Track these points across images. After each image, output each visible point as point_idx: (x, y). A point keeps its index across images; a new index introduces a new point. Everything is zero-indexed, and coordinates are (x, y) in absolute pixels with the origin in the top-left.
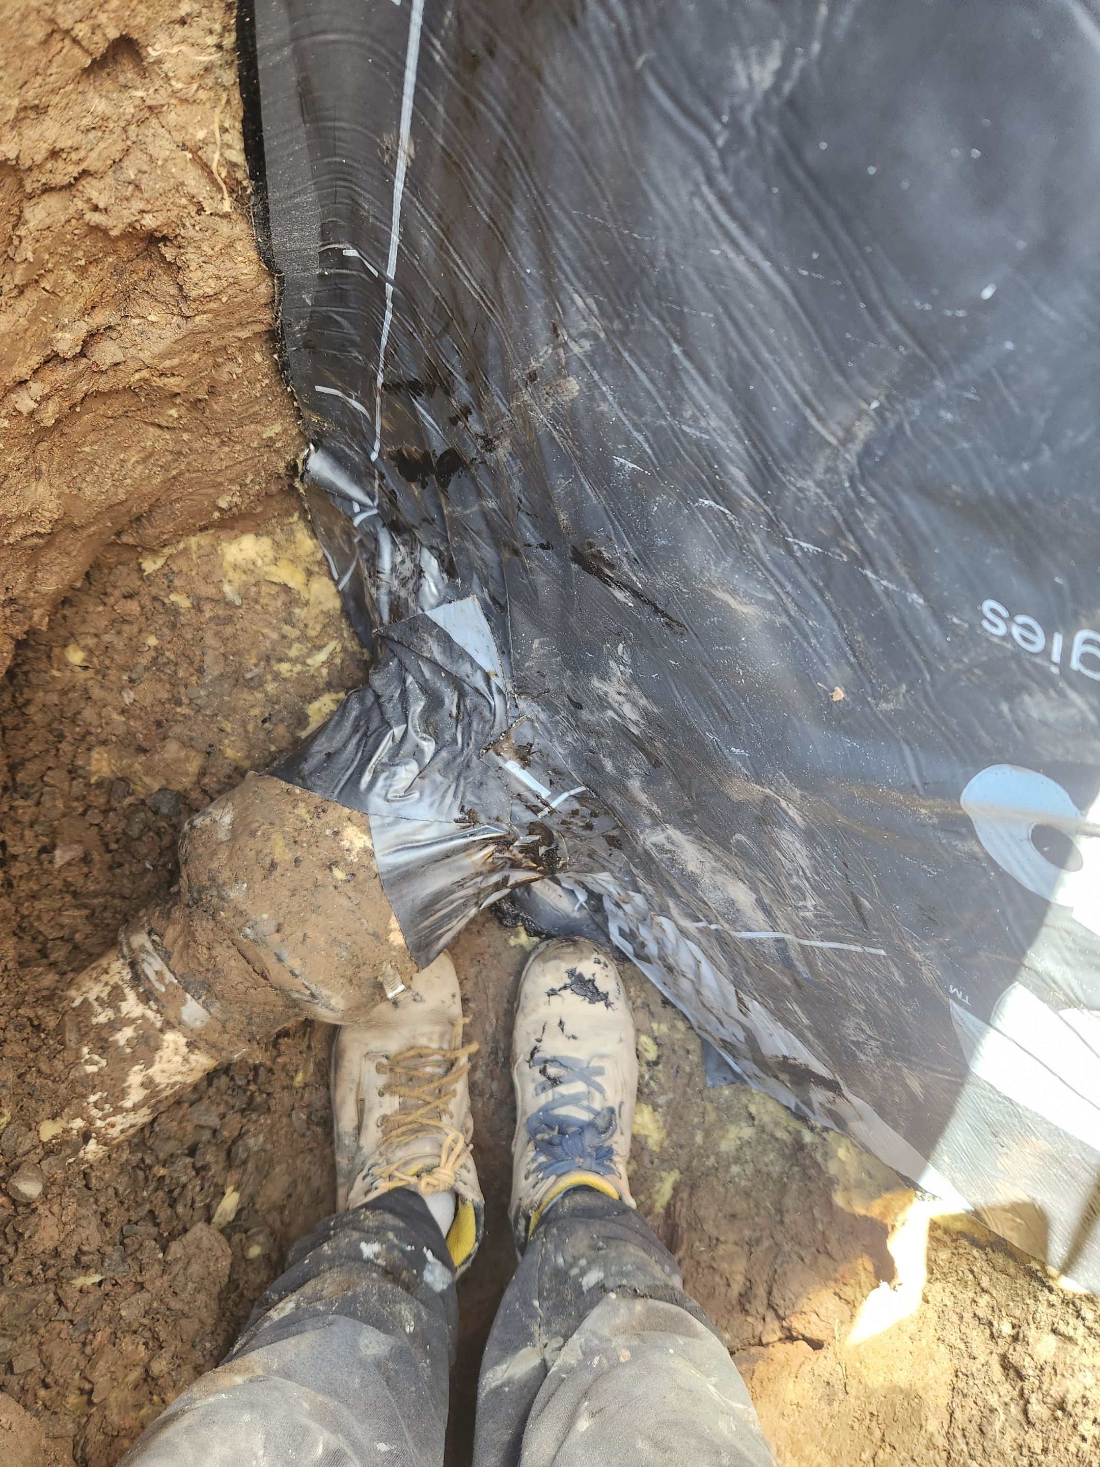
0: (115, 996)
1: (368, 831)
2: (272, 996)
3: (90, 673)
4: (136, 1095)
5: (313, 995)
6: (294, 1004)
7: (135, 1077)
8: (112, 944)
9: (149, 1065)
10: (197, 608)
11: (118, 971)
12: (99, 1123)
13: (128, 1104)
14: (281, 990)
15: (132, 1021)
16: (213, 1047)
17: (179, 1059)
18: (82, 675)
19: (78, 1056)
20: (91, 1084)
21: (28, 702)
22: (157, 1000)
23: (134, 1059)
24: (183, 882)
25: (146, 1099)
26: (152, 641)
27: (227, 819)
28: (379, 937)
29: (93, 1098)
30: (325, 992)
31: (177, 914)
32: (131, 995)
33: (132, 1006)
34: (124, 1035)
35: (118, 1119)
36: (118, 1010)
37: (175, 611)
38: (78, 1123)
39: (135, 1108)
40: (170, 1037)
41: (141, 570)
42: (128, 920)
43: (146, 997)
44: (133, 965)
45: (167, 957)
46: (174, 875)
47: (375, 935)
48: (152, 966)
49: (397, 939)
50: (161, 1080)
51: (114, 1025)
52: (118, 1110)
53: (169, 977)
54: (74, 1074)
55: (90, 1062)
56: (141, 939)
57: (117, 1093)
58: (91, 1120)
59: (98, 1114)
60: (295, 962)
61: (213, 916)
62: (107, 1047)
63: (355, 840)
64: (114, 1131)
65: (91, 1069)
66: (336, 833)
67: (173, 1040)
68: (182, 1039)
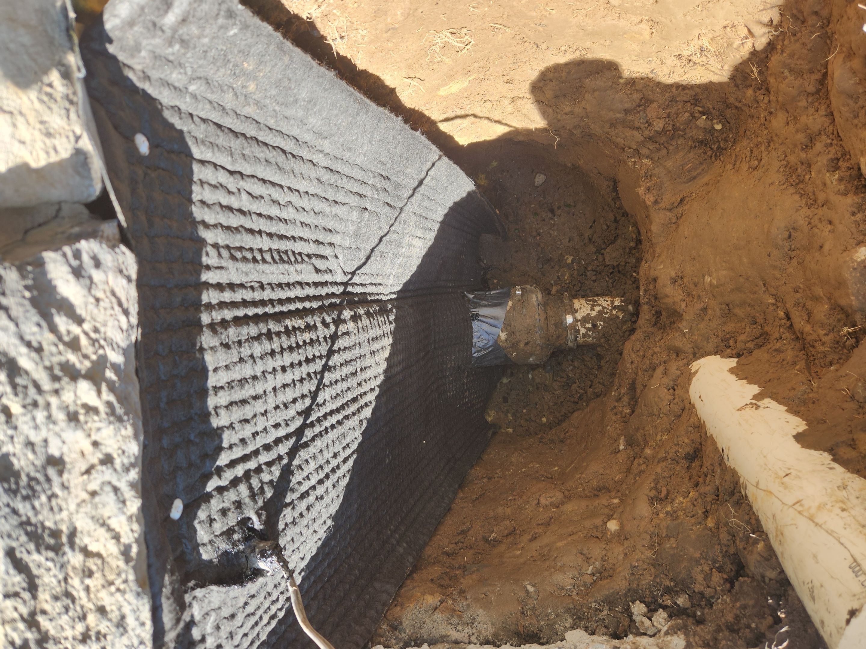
0: (584, 335)
1: (499, 336)
2: (548, 312)
3: (545, 413)
4: (597, 308)
5: (539, 305)
6: (545, 305)
7: (594, 314)
8: (579, 346)
9: (589, 314)
10: (508, 411)
11: (580, 340)
12: (610, 308)
13: (601, 308)
14: (545, 310)
15: (585, 328)
16: (572, 306)
17: (581, 310)
18: (546, 414)
19: (602, 329)
20: (604, 320)
21: (562, 416)
22: (575, 329)
23: (591, 318)
24: (551, 351)
25: (596, 306)
26: (525, 411)
27: (531, 359)
28: (513, 308)
29: (606, 316)
30: (535, 303)
31: (558, 345)
32: (581, 333)
33: (583, 331)
34: (589, 326)
35: (606, 306)
36: (586, 332)
37: (514, 415)
38: (614, 312)
39: (600, 305)
40: (579, 317)
41: (514, 431)
42: (571, 349)
43: (579, 331)
44: (576, 340)
45: (567, 337)
46: (554, 353)
47: (514, 310)
48: (571, 337)
49: (510, 303)
50: (589, 308)
51: (588, 329)
52: (604, 308)
53: (569, 332)
54: (606, 325)
55: (601, 325)
56: (570, 344)
57: (600, 313)
58: (611, 310)
59: (608, 311)
60: (537, 317)
61: (548, 340)
62: (594, 326)
63: (503, 336)
64: (609, 303)
65: (602, 323)
66: (506, 340)
67: (579, 316)
68: (577, 315)
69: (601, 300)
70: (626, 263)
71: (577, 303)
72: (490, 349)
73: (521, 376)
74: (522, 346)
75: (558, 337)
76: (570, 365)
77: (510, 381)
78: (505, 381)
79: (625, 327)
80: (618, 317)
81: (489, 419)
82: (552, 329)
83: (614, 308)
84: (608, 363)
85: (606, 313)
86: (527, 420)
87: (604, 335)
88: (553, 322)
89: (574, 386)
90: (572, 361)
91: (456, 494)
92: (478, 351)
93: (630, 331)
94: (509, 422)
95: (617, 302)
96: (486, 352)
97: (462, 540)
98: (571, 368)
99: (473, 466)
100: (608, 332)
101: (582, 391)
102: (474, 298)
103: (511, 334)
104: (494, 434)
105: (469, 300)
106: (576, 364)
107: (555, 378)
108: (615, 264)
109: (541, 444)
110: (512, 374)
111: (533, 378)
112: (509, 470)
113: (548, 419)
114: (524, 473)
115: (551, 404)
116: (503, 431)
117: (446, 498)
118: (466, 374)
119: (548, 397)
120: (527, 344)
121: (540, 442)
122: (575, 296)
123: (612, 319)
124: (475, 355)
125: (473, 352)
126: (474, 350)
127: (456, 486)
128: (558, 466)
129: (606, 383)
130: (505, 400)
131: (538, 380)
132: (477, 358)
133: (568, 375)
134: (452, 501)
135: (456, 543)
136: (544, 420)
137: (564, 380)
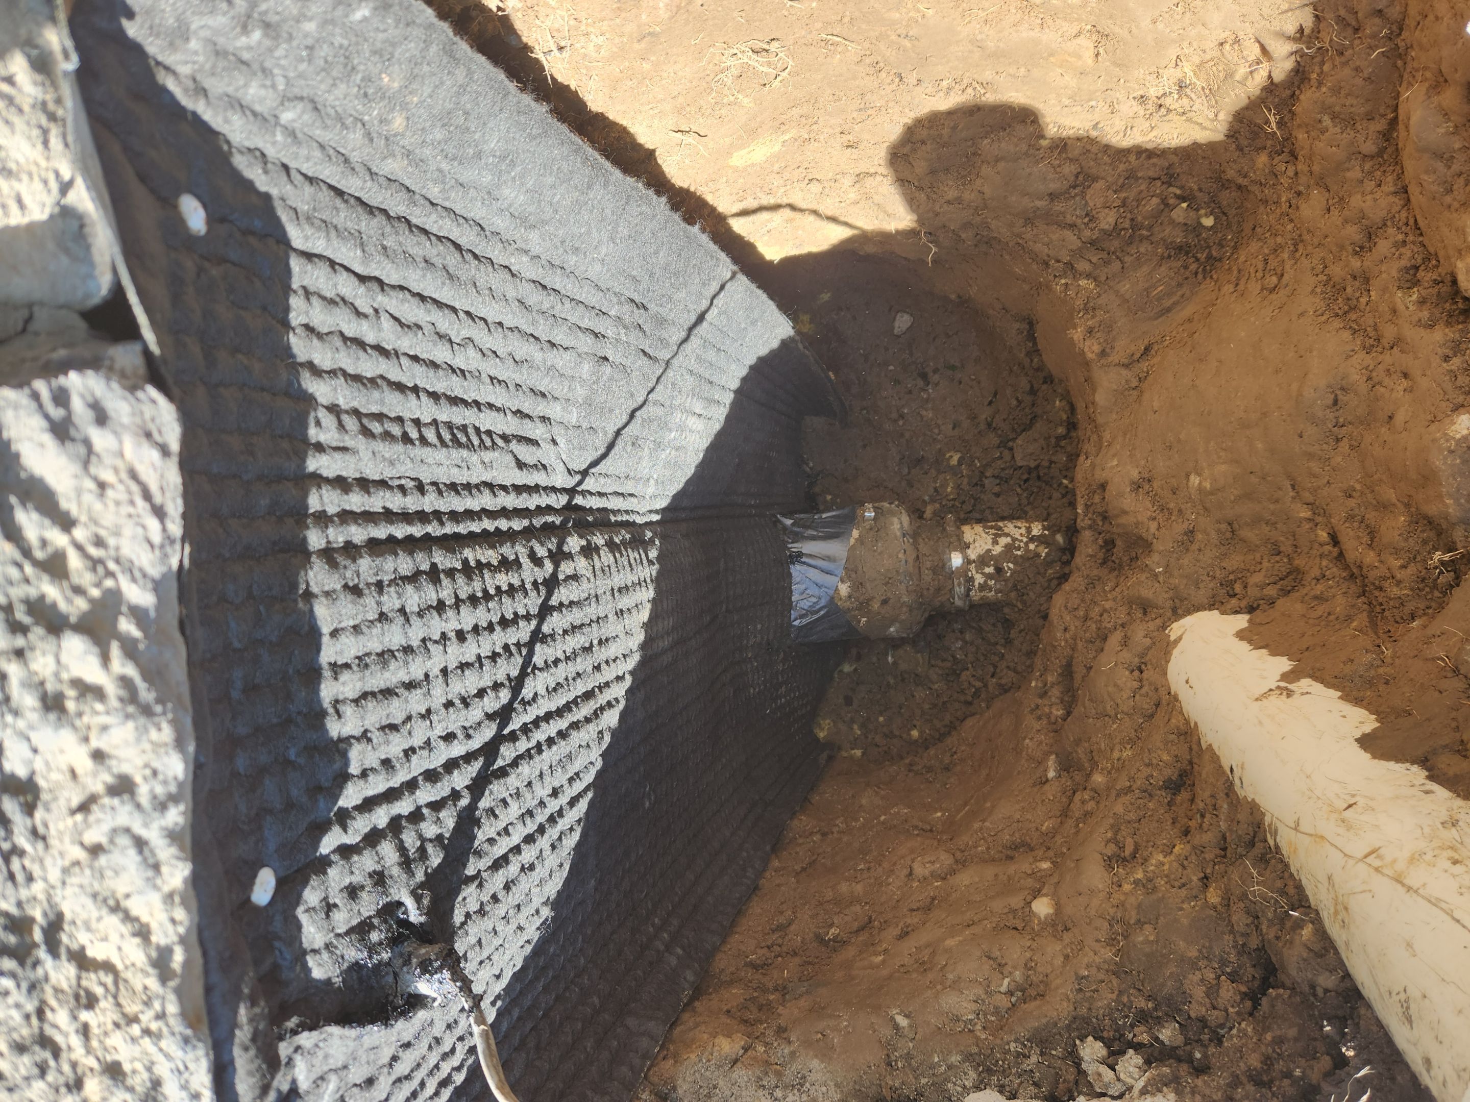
0: (982, 587)
1: (837, 589)
2: (920, 547)
3: (915, 722)
4: (1004, 541)
5: (904, 536)
6: (915, 535)
7: (997, 550)
8: (972, 606)
9: (989, 551)
10: (853, 721)
11: (975, 595)
12: (1025, 540)
13: (1009, 540)
14: (915, 545)
15: (982, 573)
16: (960, 537)
17: (977, 544)
18: (918, 723)
19: (1011, 575)
20: (1015, 560)
21: (945, 726)
22: (967, 575)
23: (993, 558)
24: (926, 615)
25: (1000, 536)
26: (881, 719)
27: (892, 629)
28: (861, 540)
29: (1019, 553)
30: (898, 534)
31: (938, 604)
32: (976, 584)
33: (979, 579)
34: (990, 570)
35: (1018, 536)
36: (985, 582)
37: (863, 726)
38: (1032, 546)
39: (1007, 535)
40: (973, 556)
41: (863, 754)
42: (960, 612)
43: (972, 579)
44: (968, 595)
45: (952, 589)
46: (931, 617)
47: (862, 543)
48: (960, 590)
49: (855, 533)
50: (989, 539)
51: (989, 576)
52: (1014, 540)
53: (956, 582)
54: (1018, 568)
55: (1009, 568)
56: (958, 602)
57: (1009, 548)
58: (1027, 544)
59: (1022, 545)
60: (901, 555)
61: (922, 595)
62: (999, 570)
63: (844, 589)
64: (1023, 531)
65: (1011, 566)
66: (850, 597)
67: (973, 554)
68: (969, 552)
69: (1010, 527)
70: (1051, 462)
71: (969, 533)
72: (822, 613)
73: (874, 659)
74: (876, 606)
75: (938, 590)
76: (957, 639)
77: (856, 670)
78: (847, 668)
79: (1050, 571)
80: (1038, 555)
81: (822, 735)
82: (927, 576)
83: (1032, 539)
84: (1023, 634)
85: (1019, 548)
86: (886, 736)
87: (1015, 586)
88: (928, 564)
89: (965, 675)
90: (961, 632)
91: (766, 862)
92: (802, 617)
93: (1058, 578)
94: (856, 739)
95: (1037, 529)
96: (815, 617)
97: (780, 941)
98: (959, 644)
99: (794, 813)
100: (1022, 581)
101: (978, 684)
102: (793, 524)
103: (857, 586)
104: (831, 758)
105: (785, 528)
106: (968, 637)
107: (933, 662)
108: (1033, 464)
109: (911, 774)
110: (859, 658)
111: (895, 663)
112: (857, 820)
113: (921, 732)
114: (883, 823)
115: (926, 706)
116: (845, 754)
117: (750, 869)
118: (782, 655)
119: (920, 694)
120: (885, 602)
121: (910, 771)
122: (965, 521)
123: (1028, 559)
124: (796, 623)
125: (793, 617)
126: (794, 614)
127: (768, 848)
128: (941, 810)
129: (1019, 669)
130: (848, 701)
131: (903, 666)
132: (800, 628)
133: (954, 657)
134: (760, 874)
135: (768, 947)
136: (915, 733)
137: (949, 664)
